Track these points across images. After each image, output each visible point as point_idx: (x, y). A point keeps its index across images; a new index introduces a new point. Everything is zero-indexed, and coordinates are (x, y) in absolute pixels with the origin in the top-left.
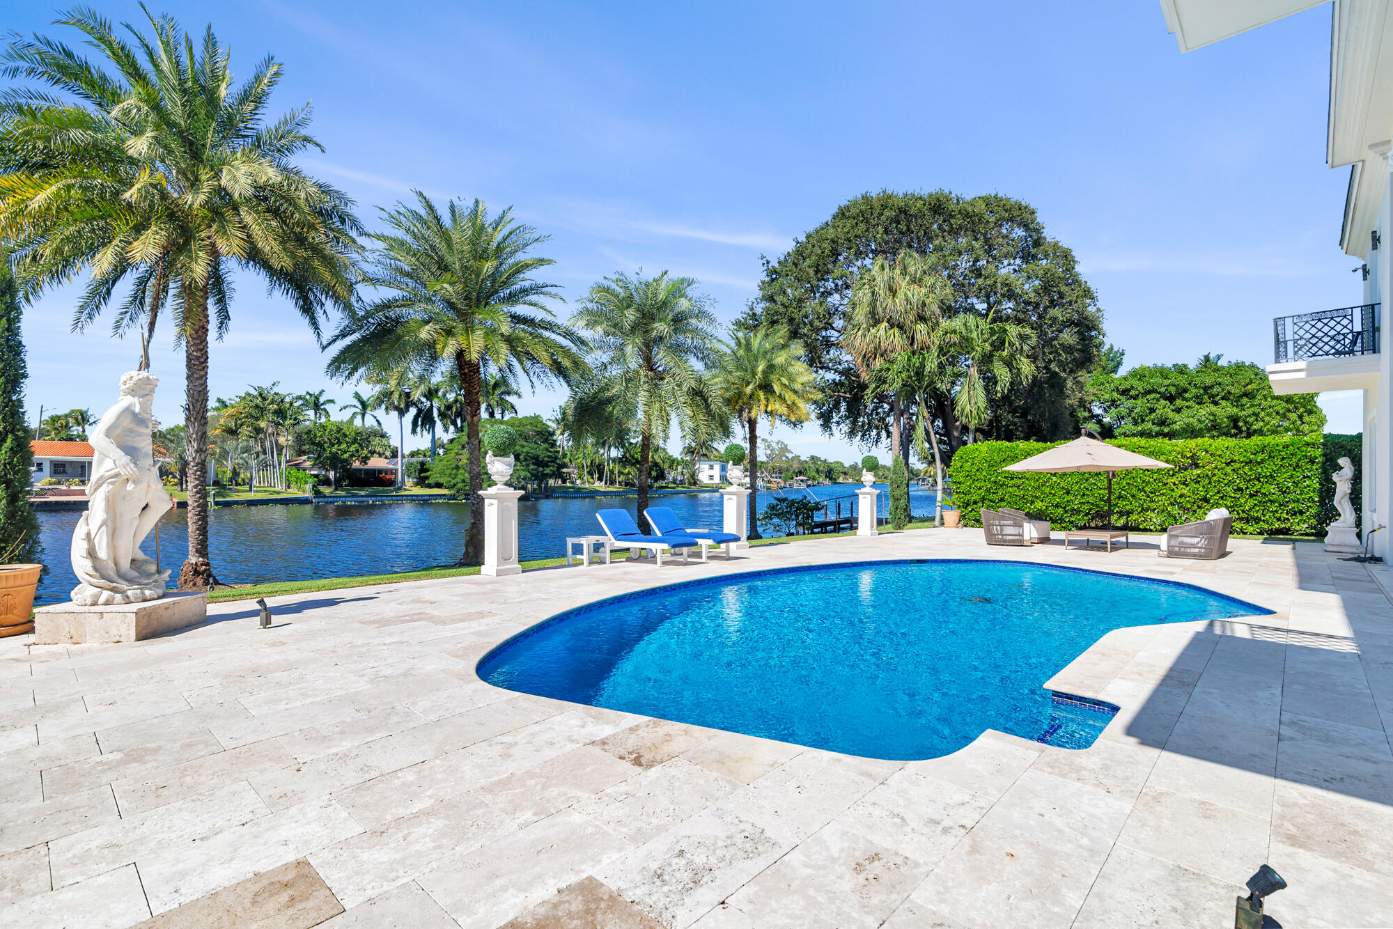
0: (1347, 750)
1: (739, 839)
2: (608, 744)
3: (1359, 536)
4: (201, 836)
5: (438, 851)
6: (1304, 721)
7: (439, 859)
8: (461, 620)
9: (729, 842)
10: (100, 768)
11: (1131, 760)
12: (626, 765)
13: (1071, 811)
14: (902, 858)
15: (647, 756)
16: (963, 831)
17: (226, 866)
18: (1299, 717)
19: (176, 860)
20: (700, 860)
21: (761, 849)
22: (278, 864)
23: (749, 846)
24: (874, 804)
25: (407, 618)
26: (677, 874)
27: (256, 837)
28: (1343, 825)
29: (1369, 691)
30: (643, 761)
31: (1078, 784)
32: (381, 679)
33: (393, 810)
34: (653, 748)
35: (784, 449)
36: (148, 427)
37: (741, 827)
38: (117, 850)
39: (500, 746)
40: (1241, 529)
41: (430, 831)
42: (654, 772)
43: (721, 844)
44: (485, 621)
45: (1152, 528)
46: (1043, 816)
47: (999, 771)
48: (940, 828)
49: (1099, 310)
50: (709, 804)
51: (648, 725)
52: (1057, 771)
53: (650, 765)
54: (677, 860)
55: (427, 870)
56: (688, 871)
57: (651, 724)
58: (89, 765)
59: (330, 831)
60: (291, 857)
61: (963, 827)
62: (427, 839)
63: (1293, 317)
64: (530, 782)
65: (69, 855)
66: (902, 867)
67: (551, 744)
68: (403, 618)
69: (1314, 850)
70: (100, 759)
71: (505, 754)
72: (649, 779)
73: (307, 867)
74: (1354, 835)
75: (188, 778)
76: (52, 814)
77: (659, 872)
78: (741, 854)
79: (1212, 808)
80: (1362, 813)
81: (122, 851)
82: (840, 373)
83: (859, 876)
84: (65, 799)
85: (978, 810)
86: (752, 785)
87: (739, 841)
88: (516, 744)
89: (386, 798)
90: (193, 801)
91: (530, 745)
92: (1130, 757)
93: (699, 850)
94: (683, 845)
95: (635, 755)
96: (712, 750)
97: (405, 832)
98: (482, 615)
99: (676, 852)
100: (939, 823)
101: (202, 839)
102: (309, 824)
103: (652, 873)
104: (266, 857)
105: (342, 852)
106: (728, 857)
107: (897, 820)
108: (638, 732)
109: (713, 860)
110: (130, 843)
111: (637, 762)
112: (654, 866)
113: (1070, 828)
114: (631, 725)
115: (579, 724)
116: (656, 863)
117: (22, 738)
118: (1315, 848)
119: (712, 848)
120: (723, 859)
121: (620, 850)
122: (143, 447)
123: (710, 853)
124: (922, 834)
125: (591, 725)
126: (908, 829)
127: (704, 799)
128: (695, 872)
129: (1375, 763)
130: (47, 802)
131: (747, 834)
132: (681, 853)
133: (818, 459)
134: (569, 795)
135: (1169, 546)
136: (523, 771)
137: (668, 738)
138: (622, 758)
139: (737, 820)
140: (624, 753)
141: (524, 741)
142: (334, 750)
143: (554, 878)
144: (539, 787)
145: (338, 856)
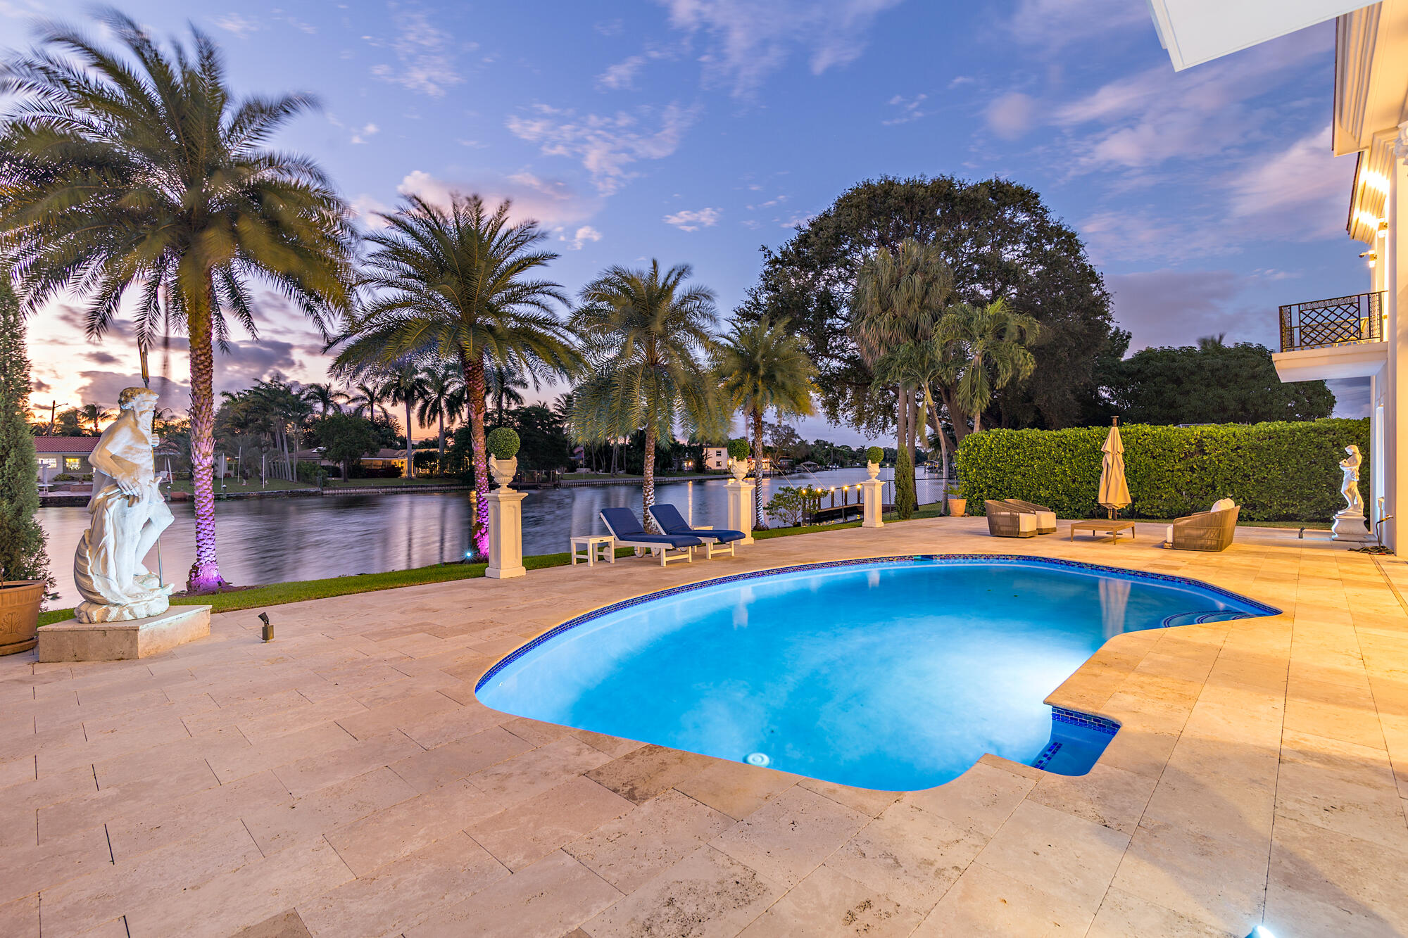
0: (1348, 773)
1: (730, 885)
2: (602, 774)
3: (1367, 523)
4: (193, 885)
5: (427, 900)
6: (1306, 740)
7: (428, 910)
8: (463, 632)
9: (719, 888)
10: (95, 806)
11: (1130, 788)
12: (618, 800)
13: (1067, 848)
14: (893, 905)
15: (641, 788)
16: (956, 873)
17: (214, 919)
18: (1301, 735)
19: (165, 912)
20: (689, 909)
21: (752, 896)
22: (268, 917)
23: (738, 892)
24: (868, 842)
25: (409, 629)
26: (666, 926)
27: (246, 885)
28: (1342, 862)
29: (1373, 704)
30: (637, 793)
31: (1074, 817)
32: (379, 701)
33: (385, 854)
34: (647, 779)
35: (792, 434)
36: (148, 443)
37: (732, 871)
38: (108, 900)
39: (494, 778)
40: (1249, 516)
41: (420, 877)
42: (647, 807)
43: (711, 890)
44: (486, 633)
45: (1159, 514)
46: (1037, 854)
47: (994, 802)
48: (934, 869)
49: (1104, 293)
50: (702, 843)
51: (644, 752)
52: (1053, 801)
53: (644, 798)
54: (666, 910)
55: (416, 923)
56: (678, 922)
57: (647, 750)
58: (84, 803)
59: (320, 877)
60: (280, 908)
61: (957, 868)
62: (417, 887)
63: (1299, 305)
64: (523, 820)
65: (60, 907)
66: (893, 916)
67: (546, 774)
68: (405, 630)
69: (1312, 892)
70: (96, 795)
71: (500, 787)
72: (642, 815)
73: (295, 920)
74: (1353, 874)
75: (182, 817)
76: (45, 859)
77: (648, 923)
78: (732, 903)
79: (1210, 843)
80: (1362, 848)
81: (113, 902)
82: (845, 361)
83: (849, 927)
84: (59, 842)
85: (972, 847)
86: (745, 822)
87: (731, 887)
88: (511, 775)
89: (377, 839)
90: (185, 844)
91: (524, 776)
92: (1128, 784)
93: (690, 898)
94: (674, 892)
95: (629, 787)
96: (707, 780)
97: (396, 878)
98: (483, 625)
99: (666, 899)
100: (932, 864)
101: (193, 888)
102: (300, 869)
103: (640, 926)
104: (255, 909)
105: (331, 903)
106: (718, 907)
107: (890, 861)
108: (633, 761)
109: (703, 910)
110: (120, 893)
111: (631, 796)
112: (643, 916)
113: (1066, 868)
114: (628, 751)
115: (575, 751)
116: (645, 913)
117: (21, 771)
118: (1313, 890)
119: (702, 895)
120: (713, 907)
121: (609, 900)
122: (143, 464)
123: (700, 901)
124: (915, 877)
125: (587, 753)
126: (901, 871)
127: (697, 837)
128: (683, 924)
129: (1376, 788)
130: (41, 846)
131: (738, 879)
132: (671, 902)
133: (825, 443)
134: (561, 835)
135: (1174, 538)
136: (517, 806)
137: (664, 767)
138: (615, 791)
139: (729, 862)
140: (618, 785)
141: (518, 772)
142: (329, 784)
143: (542, 931)
144: (531, 825)
145: (328, 906)
